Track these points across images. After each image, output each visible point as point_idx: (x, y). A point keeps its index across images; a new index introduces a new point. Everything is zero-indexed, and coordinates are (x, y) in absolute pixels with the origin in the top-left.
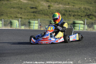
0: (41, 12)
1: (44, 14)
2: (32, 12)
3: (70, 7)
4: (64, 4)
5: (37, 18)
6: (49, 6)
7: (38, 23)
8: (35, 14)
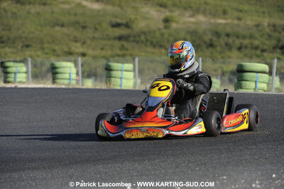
0: (143, 38)
1: (152, 43)
2: (115, 38)
3: (229, 21)
4: (210, 14)
5: (131, 55)
6: (167, 21)
7: (134, 70)
8: (125, 43)
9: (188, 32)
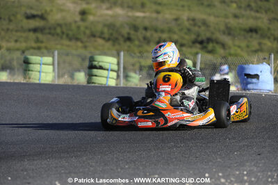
0: (59, 30)
1: (67, 35)
2: (30, 30)
3: (147, 14)
4: (128, 7)
5: (46, 48)
6: (83, 13)
7: (53, 64)
8: (40, 36)
9: (105, 25)
